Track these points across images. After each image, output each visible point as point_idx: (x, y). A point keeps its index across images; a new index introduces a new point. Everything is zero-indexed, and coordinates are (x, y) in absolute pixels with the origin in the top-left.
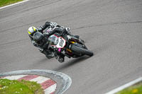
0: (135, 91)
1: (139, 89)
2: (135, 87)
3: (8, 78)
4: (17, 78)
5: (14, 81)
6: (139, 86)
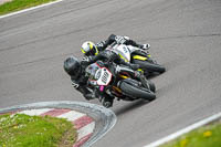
0: (208, 134)
1: (212, 131)
2: (208, 128)
3: (26, 112)
4: (39, 112)
5: (35, 117)
6: (214, 127)
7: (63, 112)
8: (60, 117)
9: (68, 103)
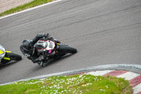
5: (99, 77)
7: (121, 73)
8: (118, 77)
9: (126, 65)
